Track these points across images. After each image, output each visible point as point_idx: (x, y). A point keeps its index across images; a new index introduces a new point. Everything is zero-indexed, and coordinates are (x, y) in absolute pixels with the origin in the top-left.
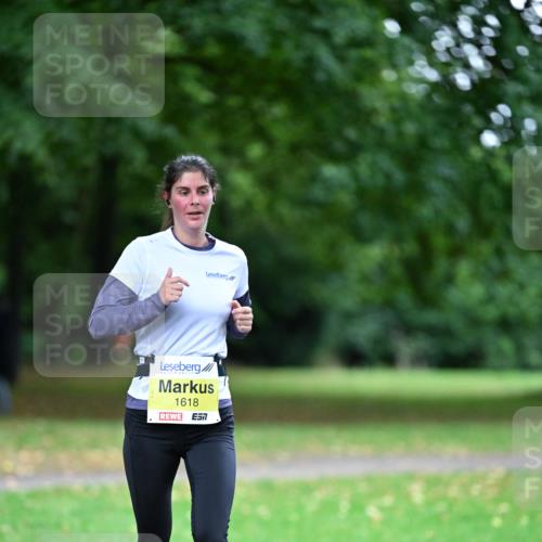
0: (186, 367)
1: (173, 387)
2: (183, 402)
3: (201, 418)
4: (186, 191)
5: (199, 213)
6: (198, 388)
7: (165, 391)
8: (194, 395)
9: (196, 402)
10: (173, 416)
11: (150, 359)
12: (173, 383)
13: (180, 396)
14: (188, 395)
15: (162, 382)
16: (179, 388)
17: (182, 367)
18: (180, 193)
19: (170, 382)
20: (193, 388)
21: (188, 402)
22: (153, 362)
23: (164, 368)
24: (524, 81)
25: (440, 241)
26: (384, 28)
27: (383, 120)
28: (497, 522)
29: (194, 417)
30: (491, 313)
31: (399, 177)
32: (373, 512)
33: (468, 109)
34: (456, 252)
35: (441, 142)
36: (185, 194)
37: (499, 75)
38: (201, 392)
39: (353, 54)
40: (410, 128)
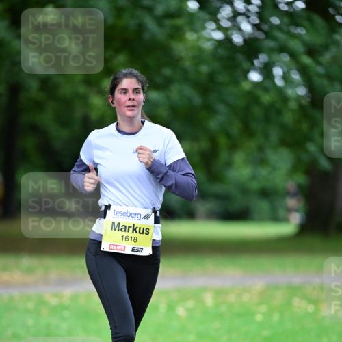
0: (131, 215)
1: (121, 227)
2: (127, 238)
3: (138, 251)
4: (125, 91)
5: (134, 106)
6: (138, 230)
7: (115, 230)
8: (134, 235)
9: (136, 239)
10: (119, 248)
11: (108, 207)
12: (121, 225)
13: (125, 234)
14: (130, 234)
15: (113, 223)
16: (125, 228)
17: (128, 215)
18: (121, 93)
19: (119, 224)
20: (134, 230)
21: (130, 239)
22: (109, 209)
23: (116, 214)
24: (275, 39)
25: (223, 141)
26: (187, 6)
27: (187, 64)
28: (259, 318)
29: (133, 249)
30: (255, 186)
31: (197, 100)
32: (181, 311)
33: (240, 57)
34: (233, 147)
35: (223, 78)
36: (125, 93)
37: (261, 35)
38: (140, 233)
39: (168, 22)
40: (204, 69)
